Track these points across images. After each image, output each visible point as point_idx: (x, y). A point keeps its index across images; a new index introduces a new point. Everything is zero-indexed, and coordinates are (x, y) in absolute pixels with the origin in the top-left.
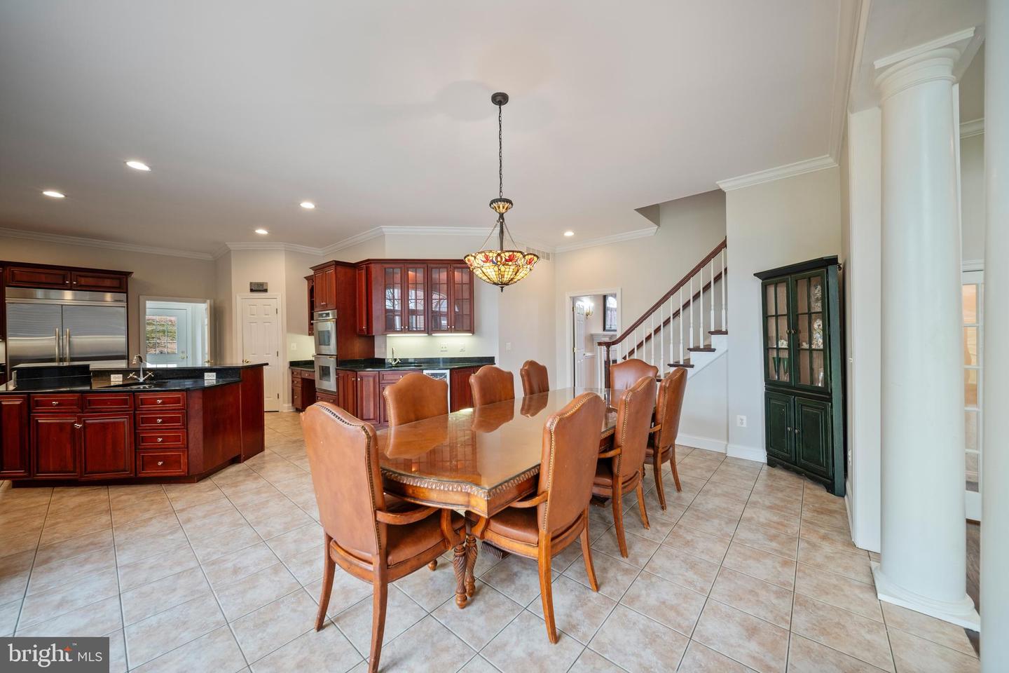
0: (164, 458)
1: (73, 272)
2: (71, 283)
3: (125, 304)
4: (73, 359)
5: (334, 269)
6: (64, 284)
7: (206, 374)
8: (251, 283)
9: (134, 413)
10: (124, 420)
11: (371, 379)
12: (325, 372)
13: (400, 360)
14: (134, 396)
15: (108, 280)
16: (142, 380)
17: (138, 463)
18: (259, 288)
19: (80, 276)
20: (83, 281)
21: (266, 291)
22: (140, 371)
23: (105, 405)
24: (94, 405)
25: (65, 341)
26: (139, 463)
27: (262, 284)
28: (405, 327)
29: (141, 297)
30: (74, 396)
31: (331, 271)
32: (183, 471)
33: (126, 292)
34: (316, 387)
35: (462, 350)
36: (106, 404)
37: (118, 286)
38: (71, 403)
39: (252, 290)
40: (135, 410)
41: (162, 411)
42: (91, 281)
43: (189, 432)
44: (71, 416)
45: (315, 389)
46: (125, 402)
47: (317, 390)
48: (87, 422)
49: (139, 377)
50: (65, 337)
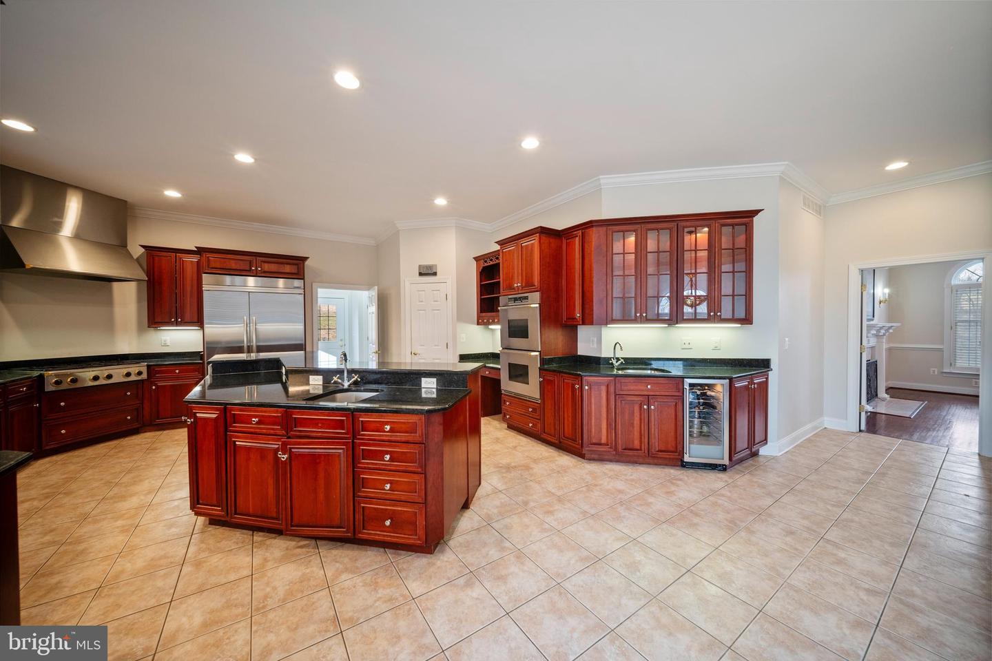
0: (392, 516)
1: (258, 258)
2: (256, 269)
3: (302, 291)
4: (260, 349)
5: (537, 238)
6: (250, 270)
7: (424, 380)
8: (420, 266)
9: (353, 441)
10: (339, 450)
11: (604, 388)
12: (519, 373)
13: (625, 359)
14: (353, 415)
15: (288, 266)
16: (346, 384)
17: (357, 516)
18: (427, 272)
19: (265, 262)
20: (267, 267)
21: (435, 274)
22: (343, 371)
23: (315, 428)
24: (301, 426)
25: (251, 328)
26: (359, 517)
27: (430, 267)
28: (641, 315)
29: (313, 284)
30: (277, 412)
31: (534, 241)
32: (419, 539)
33: (303, 279)
34: (502, 388)
35: (716, 349)
36: (316, 426)
37: (296, 271)
38: (274, 421)
39: (421, 274)
40: (354, 437)
41: (391, 442)
42: (273, 267)
43: (428, 476)
44: (273, 440)
45: (500, 390)
46: (340, 424)
47: (503, 392)
48: (293, 450)
49: (343, 381)
50: (251, 325)
